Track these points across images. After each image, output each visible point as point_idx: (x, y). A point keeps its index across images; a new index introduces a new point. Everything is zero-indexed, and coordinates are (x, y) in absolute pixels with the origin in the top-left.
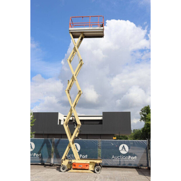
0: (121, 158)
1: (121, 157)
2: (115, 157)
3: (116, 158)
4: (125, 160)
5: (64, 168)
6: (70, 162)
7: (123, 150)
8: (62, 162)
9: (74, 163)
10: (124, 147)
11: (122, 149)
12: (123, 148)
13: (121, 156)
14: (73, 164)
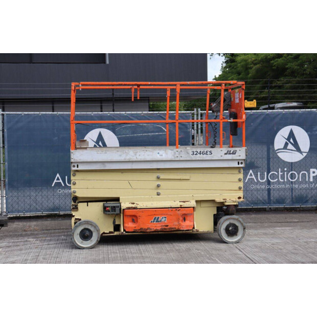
0: (283, 177)
1: (280, 173)
2: (256, 176)
3: (262, 178)
4: (297, 186)
5: (87, 233)
6: (114, 208)
7: (290, 146)
8: (76, 208)
9: (129, 208)
10: (291, 135)
11: (286, 144)
12: (288, 139)
13: (283, 171)
14: (128, 212)
